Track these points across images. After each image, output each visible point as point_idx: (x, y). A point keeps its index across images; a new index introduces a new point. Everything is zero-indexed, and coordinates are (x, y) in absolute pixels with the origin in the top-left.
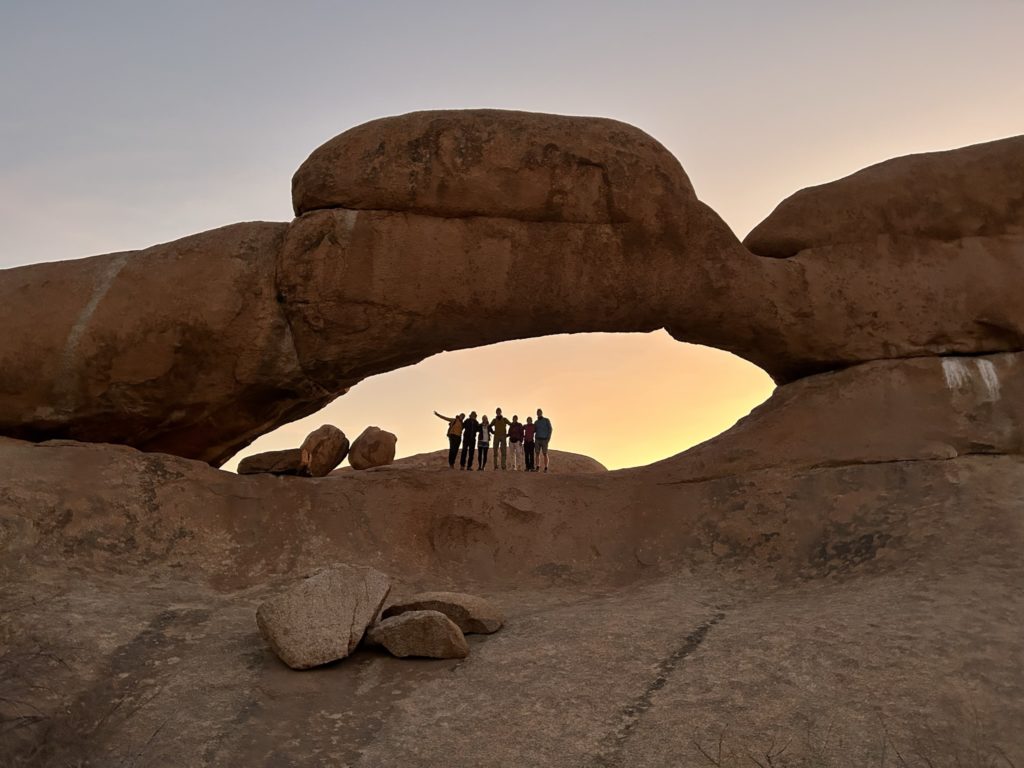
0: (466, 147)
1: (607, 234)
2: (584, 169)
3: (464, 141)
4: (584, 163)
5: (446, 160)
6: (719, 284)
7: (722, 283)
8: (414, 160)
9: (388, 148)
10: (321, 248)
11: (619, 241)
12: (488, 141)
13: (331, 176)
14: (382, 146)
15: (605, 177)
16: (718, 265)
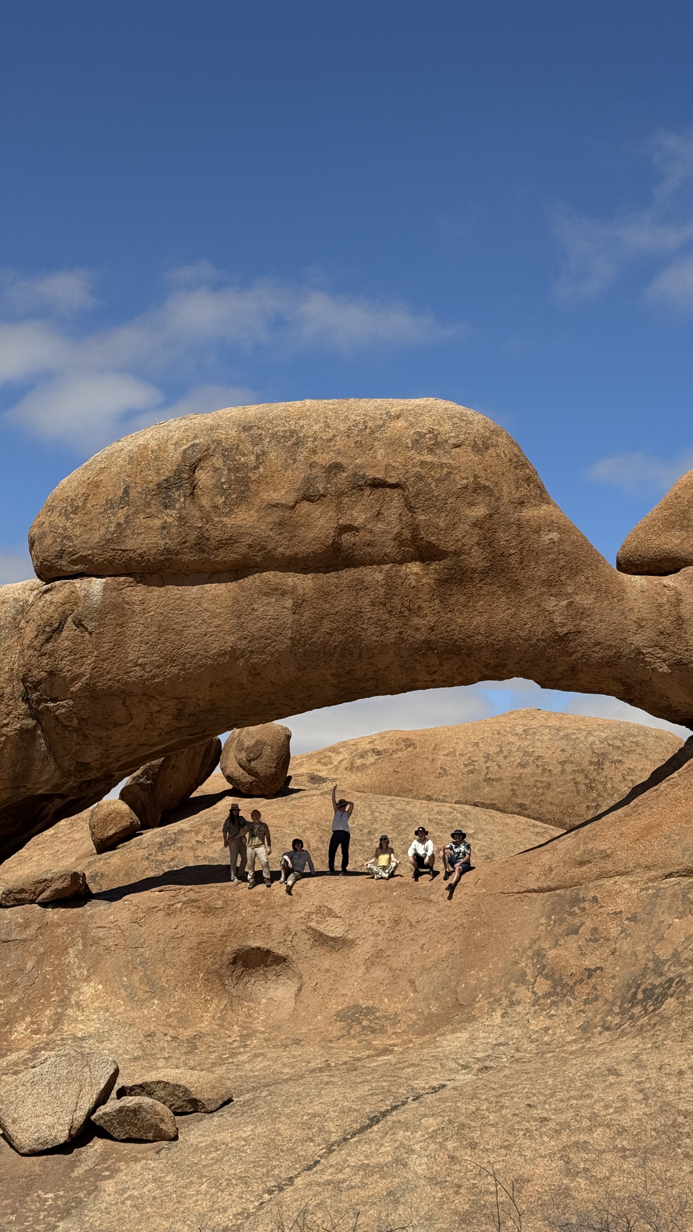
0: (229, 481)
1: (416, 574)
2: (378, 492)
3: (226, 472)
4: (378, 484)
5: (205, 502)
6: (565, 630)
7: (570, 627)
8: (166, 507)
9: (133, 494)
10: (64, 634)
11: (432, 581)
12: (257, 468)
13: (69, 538)
14: (126, 492)
15: (406, 499)
16: (564, 603)
